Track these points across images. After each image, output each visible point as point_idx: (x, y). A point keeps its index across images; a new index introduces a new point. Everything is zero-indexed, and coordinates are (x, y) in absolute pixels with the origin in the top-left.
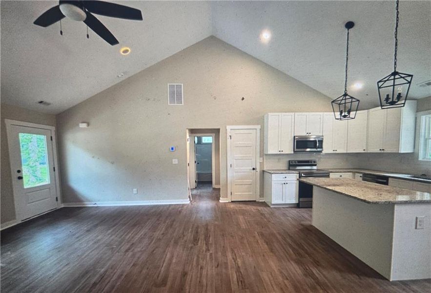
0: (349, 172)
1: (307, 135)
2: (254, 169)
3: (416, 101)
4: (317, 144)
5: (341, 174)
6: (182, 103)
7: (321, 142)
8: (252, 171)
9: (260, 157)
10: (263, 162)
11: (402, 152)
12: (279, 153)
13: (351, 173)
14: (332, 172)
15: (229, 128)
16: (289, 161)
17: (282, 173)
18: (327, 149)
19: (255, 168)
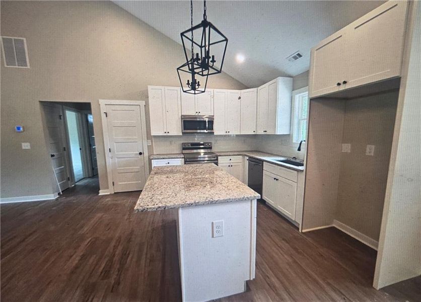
0: (239, 155)
1: (197, 114)
2: (140, 154)
3: (292, 79)
4: (207, 125)
5: (230, 157)
6: (27, 66)
7: (211, 122)
8: (139, 156)
9: (147, 139)
10: (152, 146)
11: (278, 134)
12: (165, 134)
13: (241, 157)
14: (220, 156)
15: (102, 102)
16: (183, 143)
17: (164, 159)
18: (218, 130)
19: (142, 152)
